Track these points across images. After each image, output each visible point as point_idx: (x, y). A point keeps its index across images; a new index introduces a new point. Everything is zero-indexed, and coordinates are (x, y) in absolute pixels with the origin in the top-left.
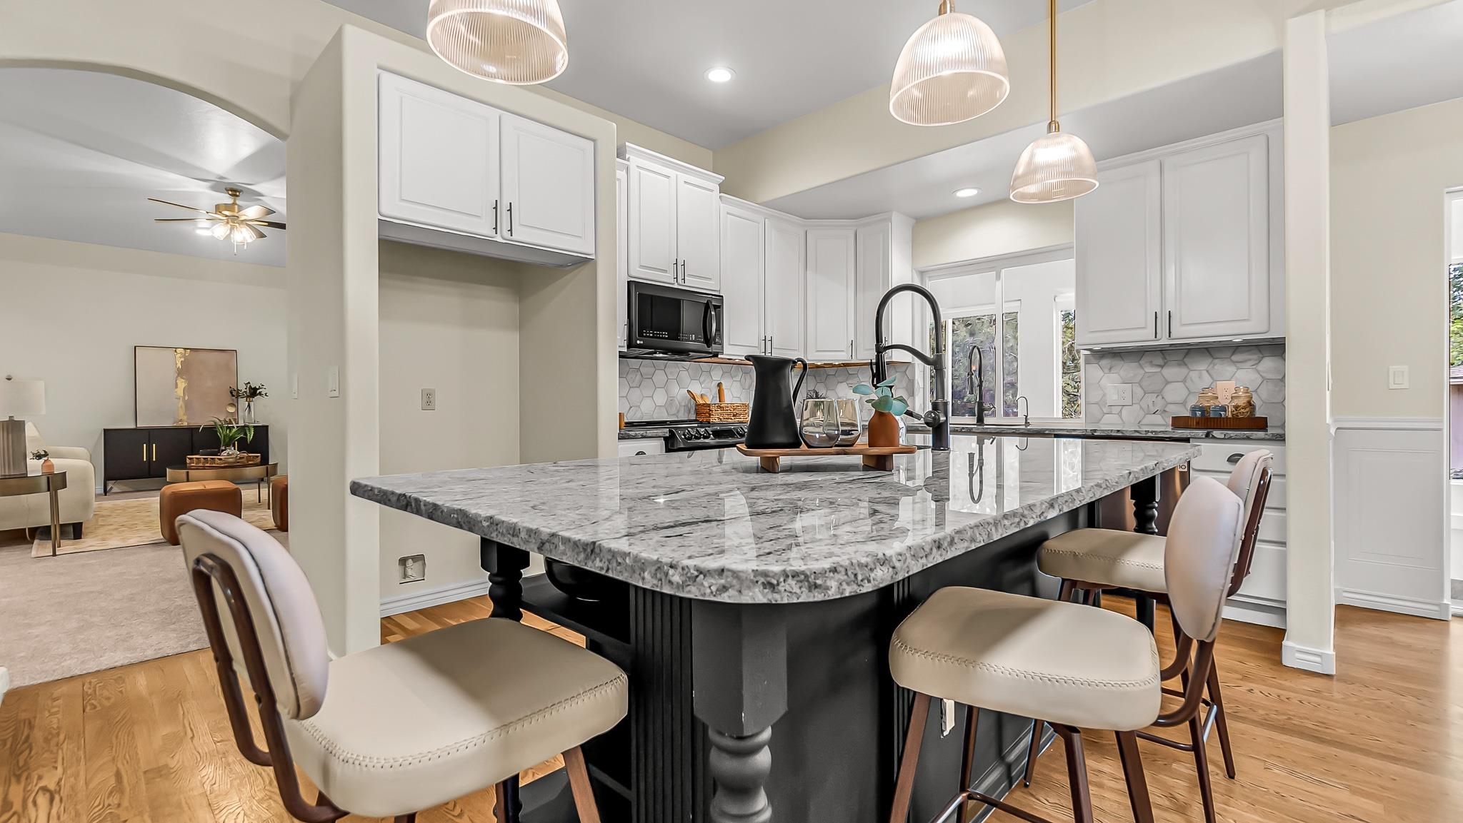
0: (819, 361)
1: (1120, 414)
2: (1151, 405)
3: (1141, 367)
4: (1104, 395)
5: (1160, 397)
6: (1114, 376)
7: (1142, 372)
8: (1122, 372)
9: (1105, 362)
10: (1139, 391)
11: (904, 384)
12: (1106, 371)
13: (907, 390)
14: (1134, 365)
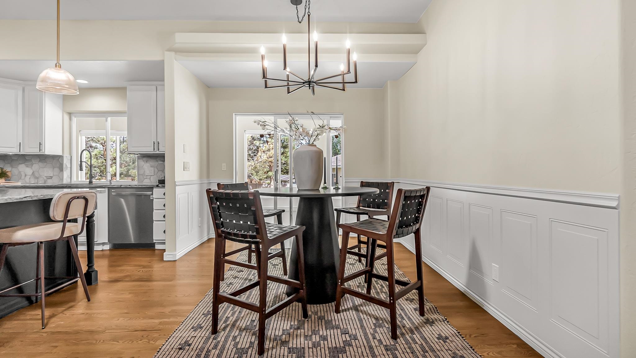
0: (11, 152)
1: (150, 179)
2: (160, 175)
3: (157, 161)
4: (145, 171)
5: (163, 172)
6: (148, 164)
7: (157, 163)
8: (150, 163)
9: (144, 159)
10: (156, 170)
11: (58, 165)
12: (145, 162)
13: (59, 168)
14: (155, 160)
